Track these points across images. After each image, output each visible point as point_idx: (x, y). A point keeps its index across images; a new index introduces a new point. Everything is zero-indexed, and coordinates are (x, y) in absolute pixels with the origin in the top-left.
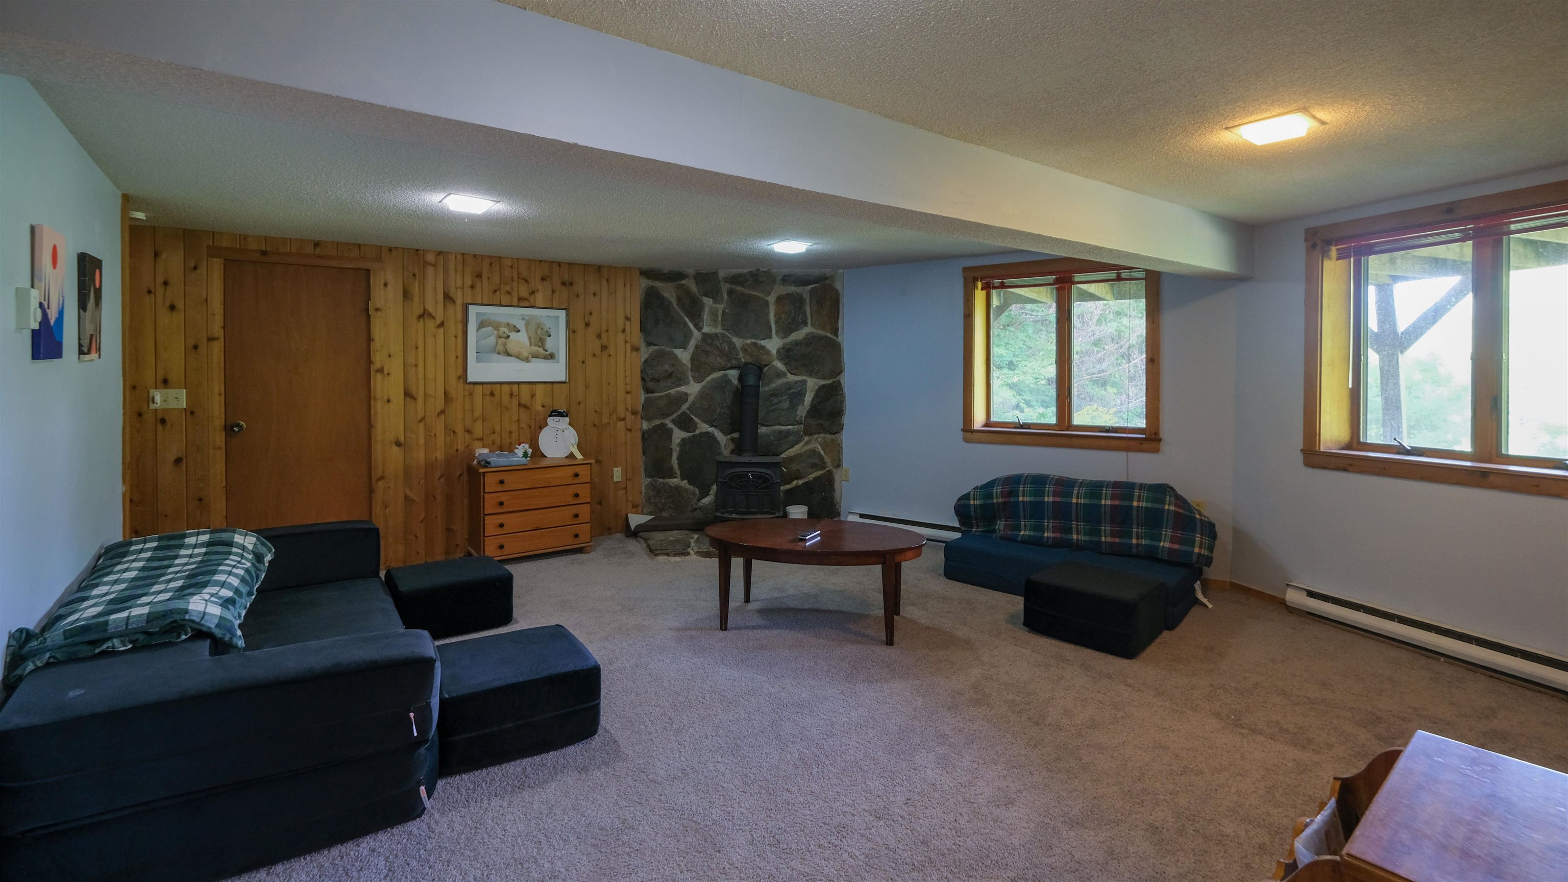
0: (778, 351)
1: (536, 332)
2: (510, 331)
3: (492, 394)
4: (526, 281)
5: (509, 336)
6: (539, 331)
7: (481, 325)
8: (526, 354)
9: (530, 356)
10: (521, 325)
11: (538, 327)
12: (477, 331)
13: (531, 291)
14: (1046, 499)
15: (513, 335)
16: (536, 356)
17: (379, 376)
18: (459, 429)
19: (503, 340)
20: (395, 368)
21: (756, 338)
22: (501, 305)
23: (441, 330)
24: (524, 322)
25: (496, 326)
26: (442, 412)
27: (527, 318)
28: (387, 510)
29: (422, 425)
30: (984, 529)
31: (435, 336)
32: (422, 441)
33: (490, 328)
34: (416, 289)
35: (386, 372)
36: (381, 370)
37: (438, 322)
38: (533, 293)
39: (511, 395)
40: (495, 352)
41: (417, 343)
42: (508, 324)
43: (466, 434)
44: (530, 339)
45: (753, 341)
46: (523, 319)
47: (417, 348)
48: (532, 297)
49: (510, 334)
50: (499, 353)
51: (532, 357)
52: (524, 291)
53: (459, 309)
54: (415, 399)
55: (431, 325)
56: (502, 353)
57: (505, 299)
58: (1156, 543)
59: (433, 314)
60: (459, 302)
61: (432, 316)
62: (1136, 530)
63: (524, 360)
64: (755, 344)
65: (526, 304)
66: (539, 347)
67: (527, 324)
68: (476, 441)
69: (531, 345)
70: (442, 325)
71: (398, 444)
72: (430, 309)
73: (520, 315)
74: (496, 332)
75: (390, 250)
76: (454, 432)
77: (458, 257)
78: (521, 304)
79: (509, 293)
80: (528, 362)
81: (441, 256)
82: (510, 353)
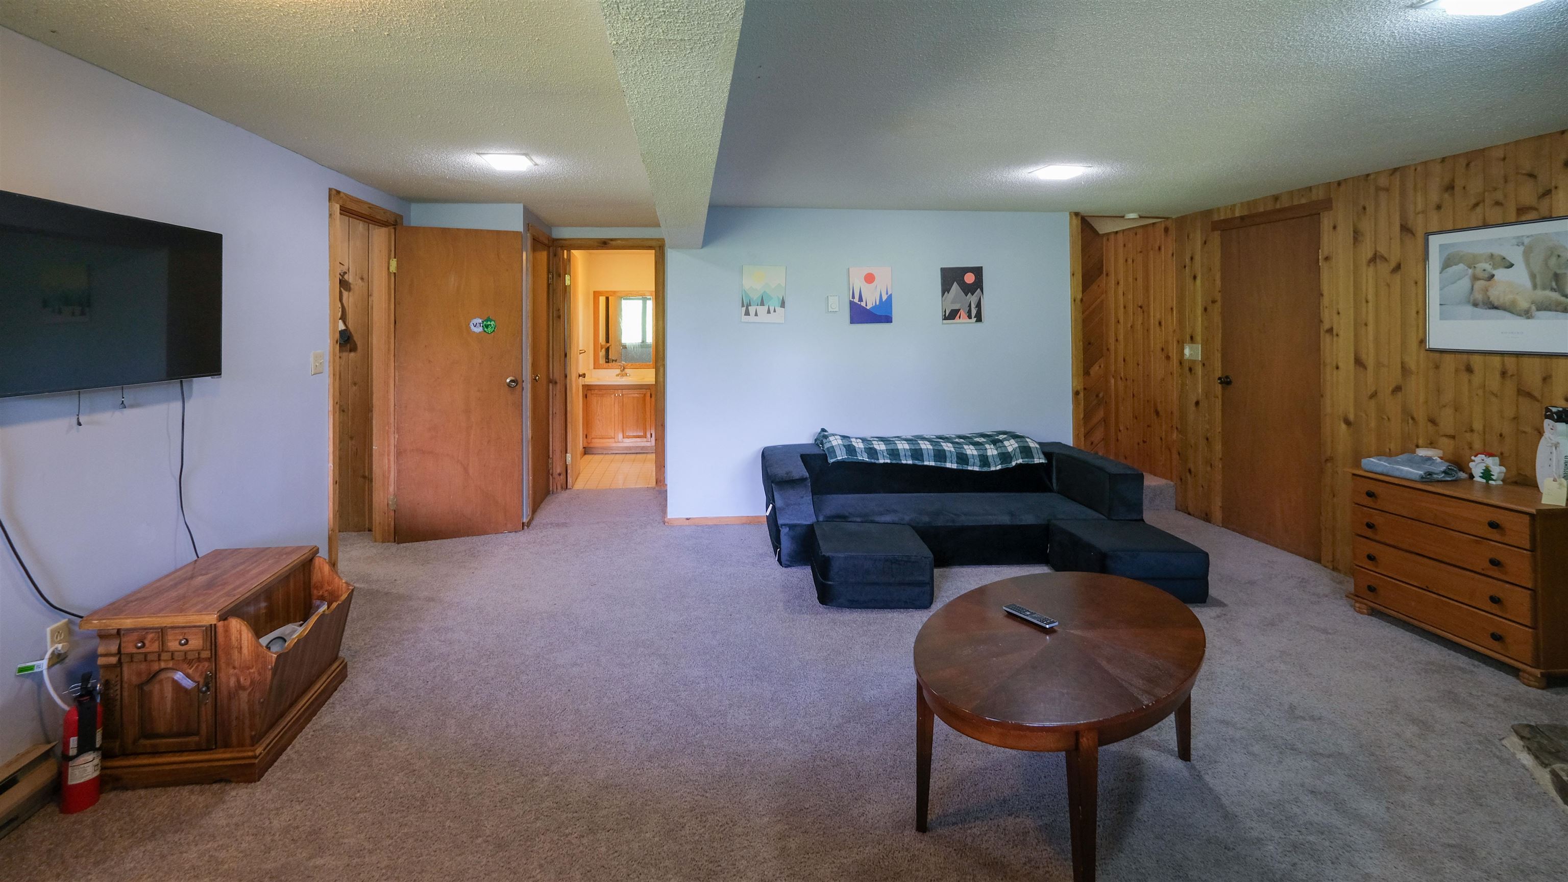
1: (1546, 264)
2: (1495, 267)
3: (1469, 369)
4: (1532, 176)
5: (1493, 276)
6: (1553, 261)
7: (1447, 264)
8: (1523, 304)
9: (1534, 308)
10: (1515, 255)
11: (1552, 253)
12: (1440, 273)
13: (1541, 191)
15: (1501, 274)
16: (1544, 307)
17: (1328, 336)
18: (1421, 415)
19: (1482, 282)
20: (1344, 326)
22: (1485, 226)
23: (1397, 277)
24: (1522, 248)
25: (1471, 262)
26: (1397, 389)
27: (1526, 241)
28: (1335, 500)
29: (1372, 403)
31: (1388, 285)
32: (1373, 424)
33: (1461, 266)
34: (1366, 226)
35: (1335, 332)
36: (1330, 331)
37: (1393, 264)
38: (1547, 193)
39: (1504, 374)
40: (1469, 302)
41: (1367, 295)
42: (1492, 255)
43: (1429, 424)
44: (1533, 276)
46: (1520, 243)
47: (1367, 302)
48: (1546, 202)
49: (1494, 272)
50: (1475, 305)
51: (1538, 309)
52: (1527, 194)
53: (1420, 241)
54: (1365, 368)
55: (1384, 269)
56: (1481, 304)
57: (1494, 214)
59: (1386, 255)
60: (1420, 233)
61: (1386, 260)
63: (1520, 315)
65: (1533, 215)
66: (1553, 289)
67: (1528, 253)
68: (1444, 438)
69: (1535, 287)
70: (1398, 267)
71: (1348, 422)
72: (1382, 250)
73: (1514, 238)
74: (1470, 271)
75: (1339, 184)
76: (1413, 419)
77: (1419, 169)
78: (1524, 218)
79: (1498, 203)
80: (1528, 318)
81: (1398, 174)
82: (1496, 304)
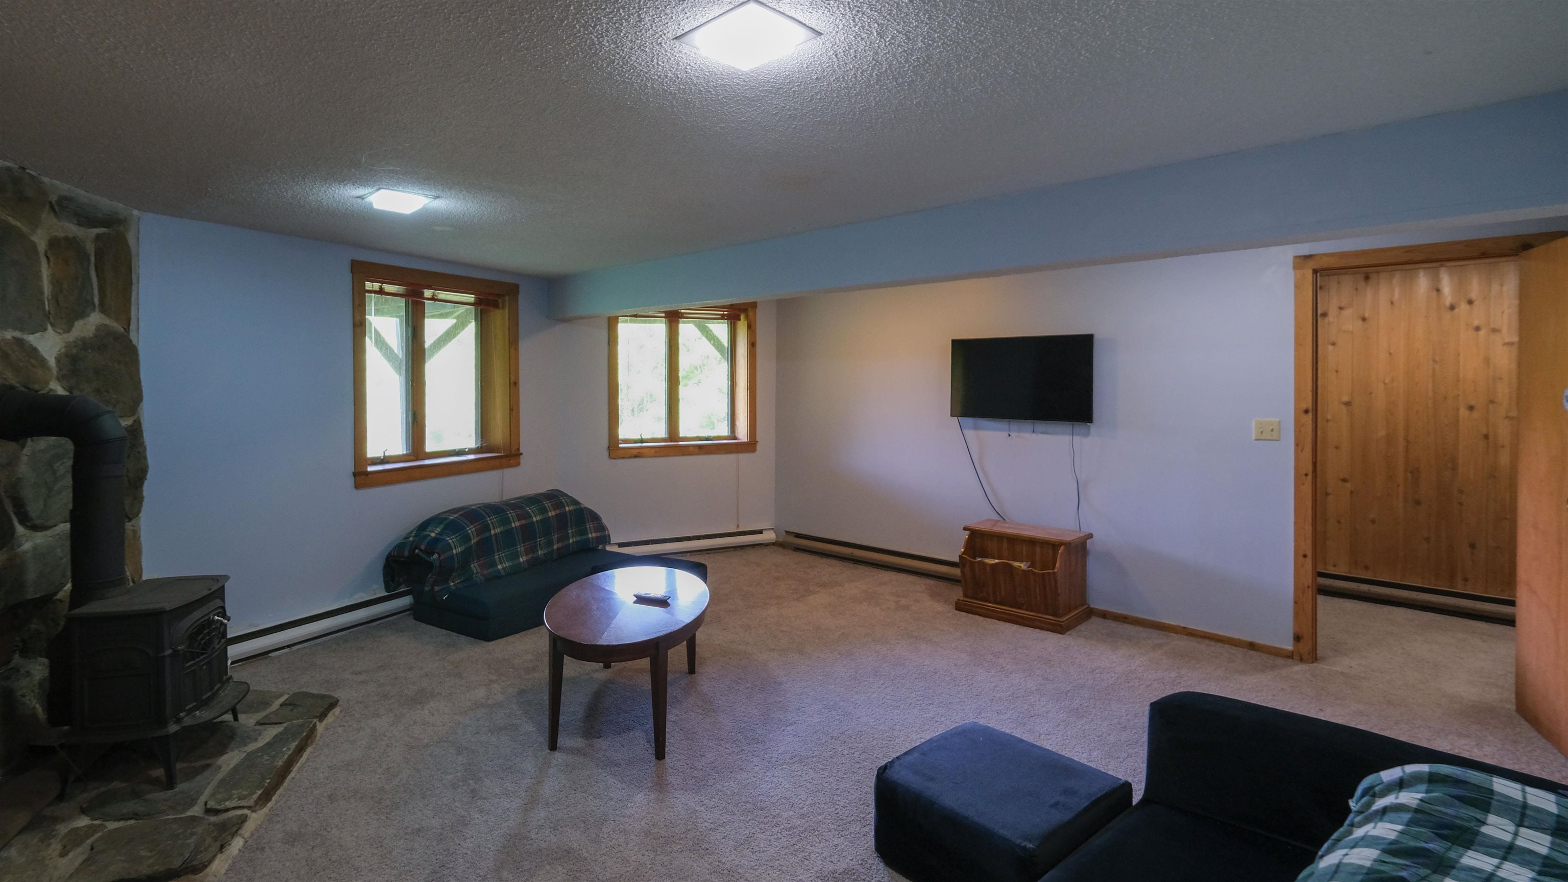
0: (58, 360)
14: (513, 525)
21: (22, 330)
30: (463, 579)
45: (18, 334)
58: (585, 537)
62: (571, 531)
64: (20, 342)
